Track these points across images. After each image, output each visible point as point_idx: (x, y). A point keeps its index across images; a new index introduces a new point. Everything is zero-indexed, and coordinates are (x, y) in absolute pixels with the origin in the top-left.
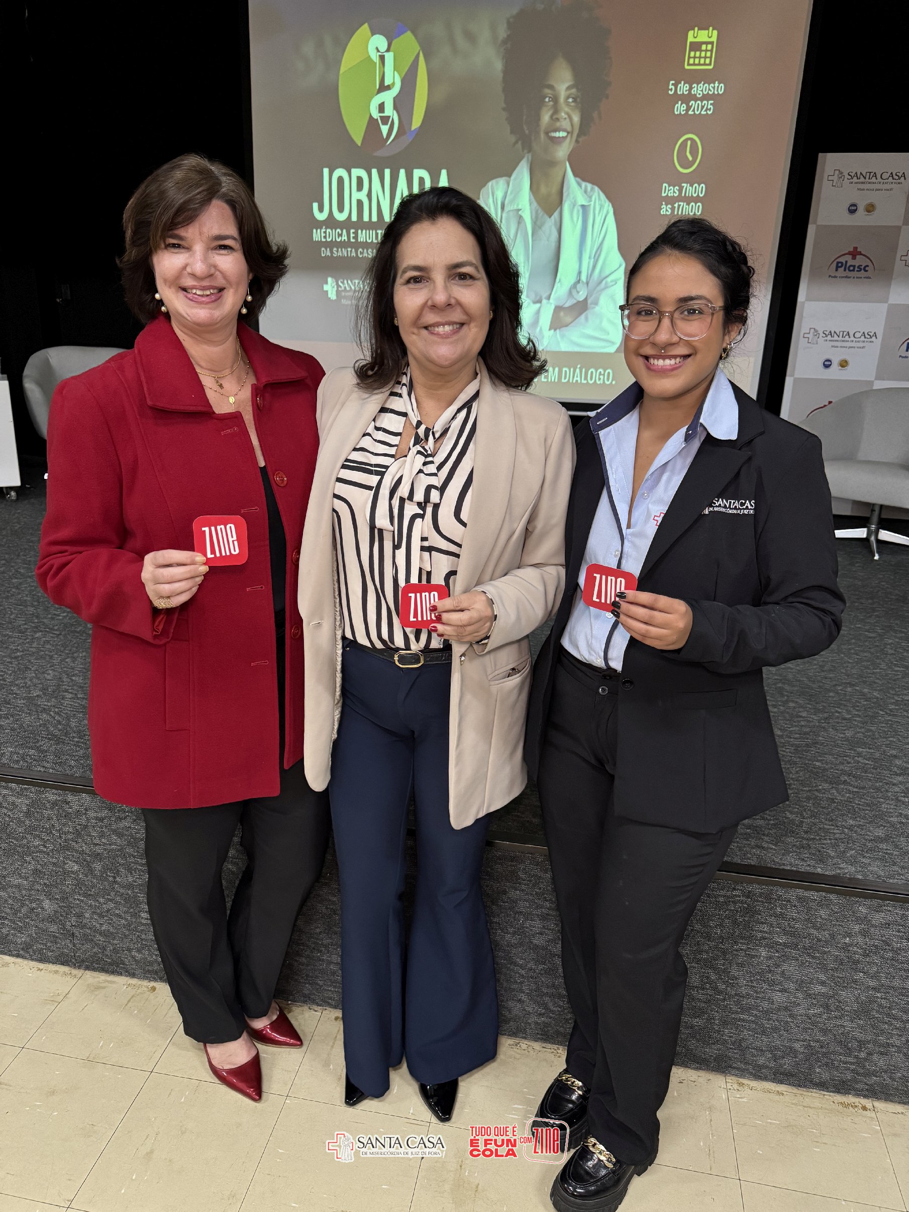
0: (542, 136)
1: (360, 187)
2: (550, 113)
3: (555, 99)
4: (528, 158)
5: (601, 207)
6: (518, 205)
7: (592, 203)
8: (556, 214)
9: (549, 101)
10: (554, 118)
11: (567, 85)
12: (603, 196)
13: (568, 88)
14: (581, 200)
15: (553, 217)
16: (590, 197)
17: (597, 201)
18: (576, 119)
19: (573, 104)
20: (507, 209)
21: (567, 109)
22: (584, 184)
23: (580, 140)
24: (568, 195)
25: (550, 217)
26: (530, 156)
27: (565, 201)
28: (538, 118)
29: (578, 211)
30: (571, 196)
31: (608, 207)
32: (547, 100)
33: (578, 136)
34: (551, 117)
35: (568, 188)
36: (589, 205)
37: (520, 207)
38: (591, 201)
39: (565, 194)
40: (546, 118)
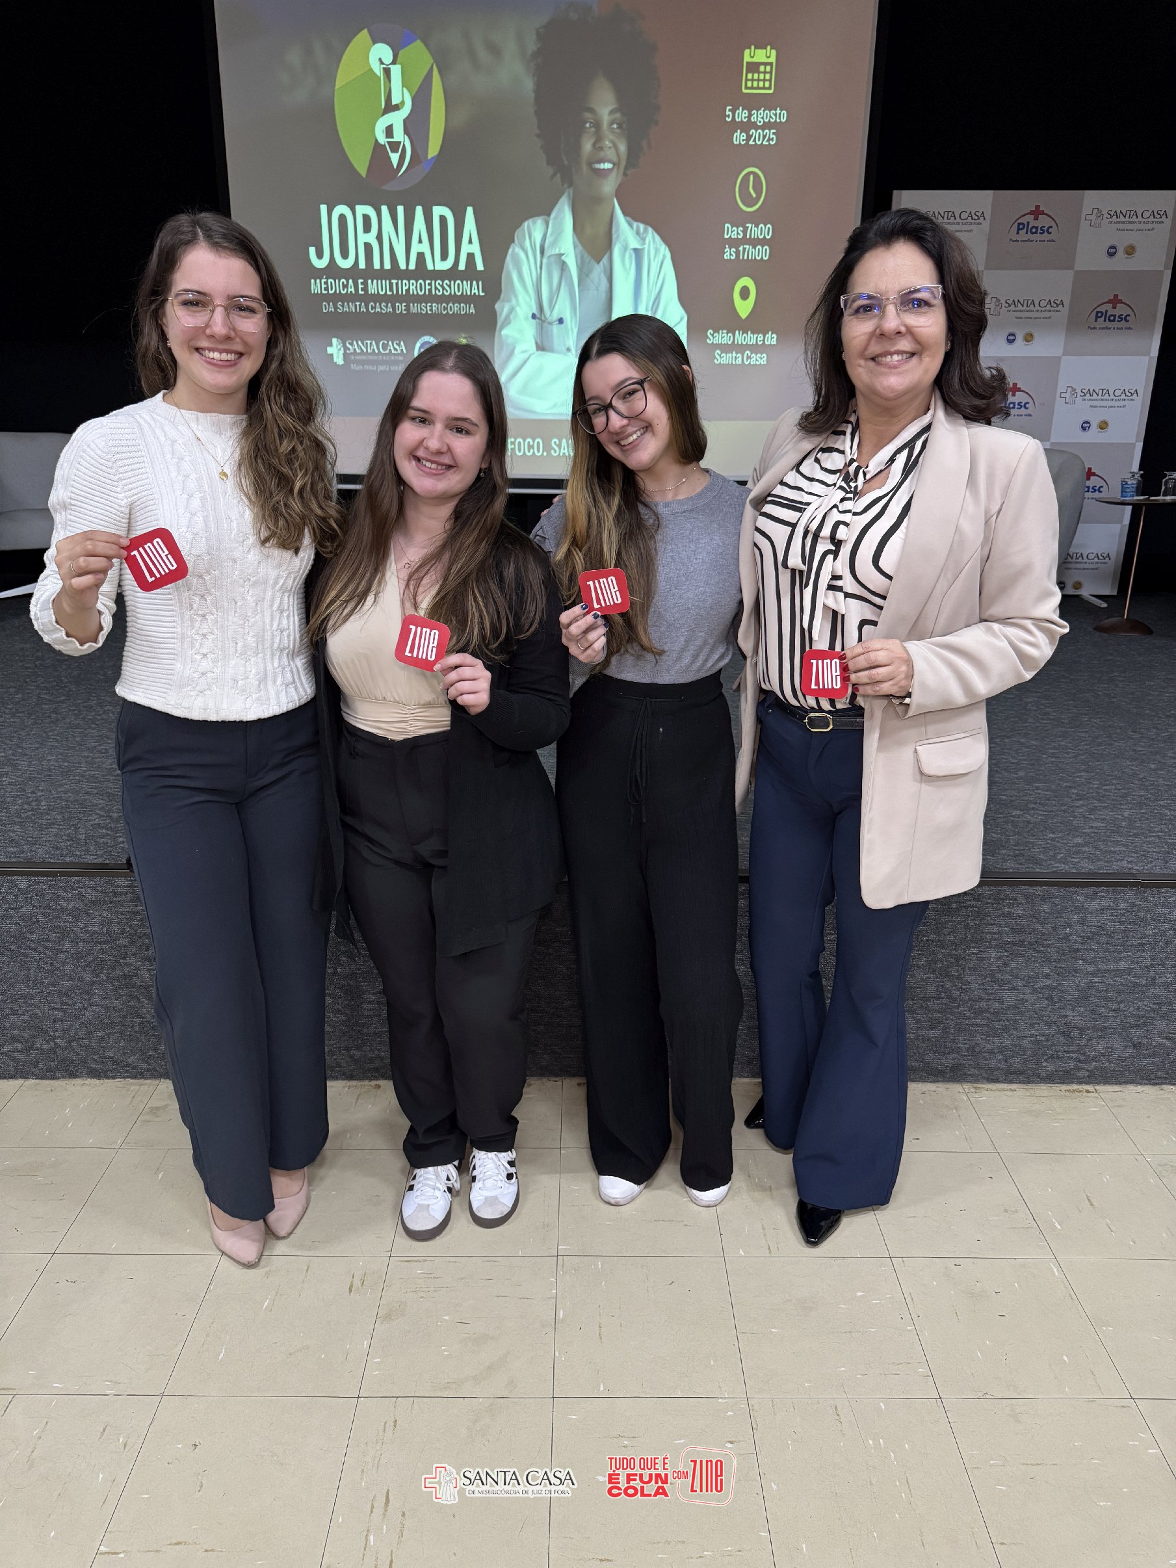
0: (585, 168)
1: (367, 228)
2: (592, 141)
3: (597, 125)
4: (569, 194)
5: (657, 250)
6: (560, 250)
7: (646, 246)
8: (605, 260)
9: (590, 127)
10: (597, 146)
11: (610, 108)
12: (657, 238)
13: (611, 112)
14: (634, 243)
15: (601, 262)
16: (643, 240)
17: (651, 243)
18: (623, 148)
19: (618, 131)
20: (548, 253)
21: (611, 137)
22: (635, 224)
23: (628, 172)
24: (618, 236)
25: (598, 262)
26: (571, 192)
27: (615, 244)
28: (578, 147)
29: (631, 256)
30: (622, 238)
31: (664, 251)
32: (588, 125)
33: (626, 168)
34: (594, 145)
35: (617, 230)
36: (643, 249)
37: (562, 252)
38: (644, 244)
39: (614, 237)
40: (587, 146)
